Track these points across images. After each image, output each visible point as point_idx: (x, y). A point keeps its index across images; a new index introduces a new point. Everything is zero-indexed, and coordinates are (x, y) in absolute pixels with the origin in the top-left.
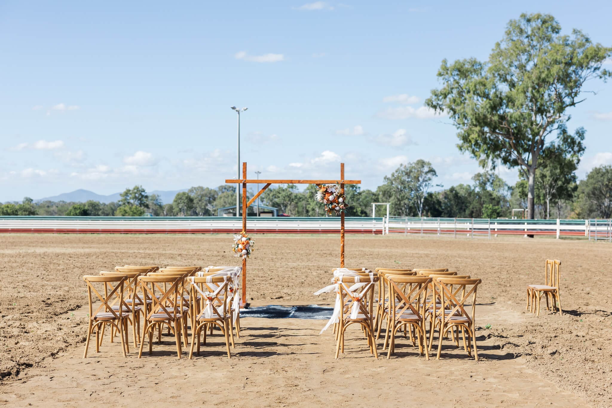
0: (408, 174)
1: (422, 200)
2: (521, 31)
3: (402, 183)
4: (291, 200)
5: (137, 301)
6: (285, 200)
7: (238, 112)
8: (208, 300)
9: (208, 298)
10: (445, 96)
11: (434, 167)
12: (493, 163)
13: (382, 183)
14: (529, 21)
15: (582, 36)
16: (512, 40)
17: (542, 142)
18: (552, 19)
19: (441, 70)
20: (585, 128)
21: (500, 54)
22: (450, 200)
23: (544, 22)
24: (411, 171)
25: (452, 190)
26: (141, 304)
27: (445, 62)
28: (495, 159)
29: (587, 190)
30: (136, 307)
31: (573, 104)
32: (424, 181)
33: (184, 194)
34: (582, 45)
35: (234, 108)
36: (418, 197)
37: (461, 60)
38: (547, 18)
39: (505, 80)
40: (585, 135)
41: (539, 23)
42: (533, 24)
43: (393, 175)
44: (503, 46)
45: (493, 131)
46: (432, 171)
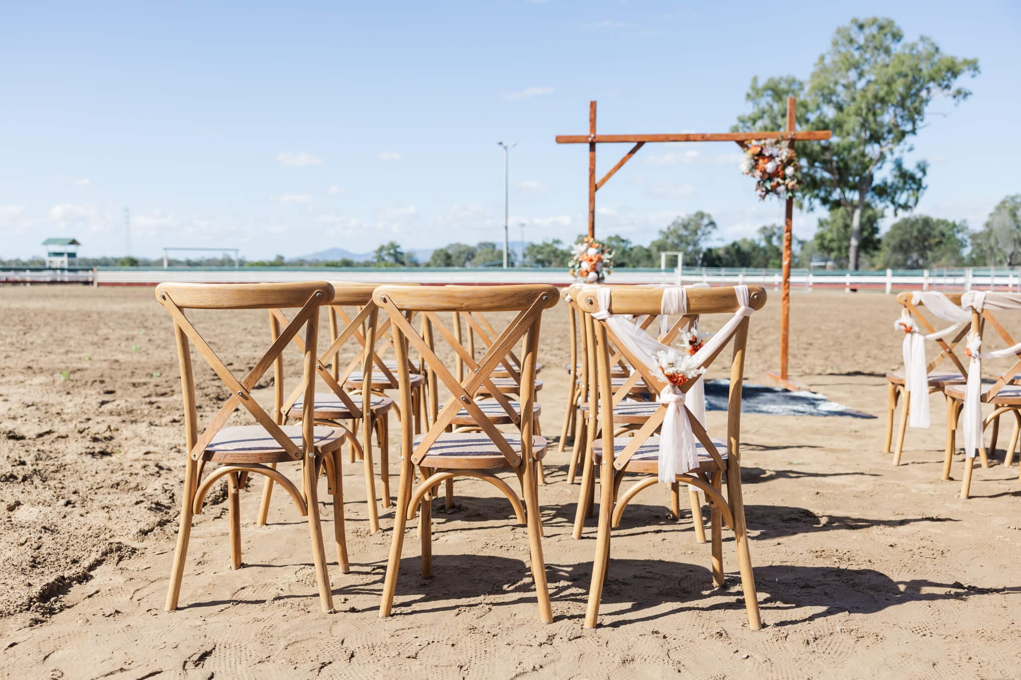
0: (685, 227)
1: (701, 256)
2: (851, 41)
3: (680, 237)
4: (557, 256)
5: (378, 376)
6: (549, 256)
7: (506, 148)
8: (669, 387)
9: (671, 378)
10: (754, 121)
11: (715, 219)
12: (811, 204)
13: (656, 237)
14: (861, 27)
15: (933, 44)
16: (839, 52)
17: (871, 177)
18: (891, 23)
19: (750, 91)
20: (929, 162)
21: (824, 70)
22: (732, 256)
23: (881, 28)
24: (689, 224)
25: (734, 244)
26: (393, 385)
27: (755, 80)
28: (812, 199)
29: (893, 242)
30: (375, 398)
31: (913, 132)
32: (703, 234)
33: (442, 250)
34: (929, 57)
35: (501, 144)
36: (697, 252)
37: (777, 77)
38: (885, 23)
39: (830, 102)
40: (928, 171)
41: (874, 30)
42: (867, 31)
43: (669, 228)
44: (828, 61)
45: (811, 164)
46: (712, 224)
